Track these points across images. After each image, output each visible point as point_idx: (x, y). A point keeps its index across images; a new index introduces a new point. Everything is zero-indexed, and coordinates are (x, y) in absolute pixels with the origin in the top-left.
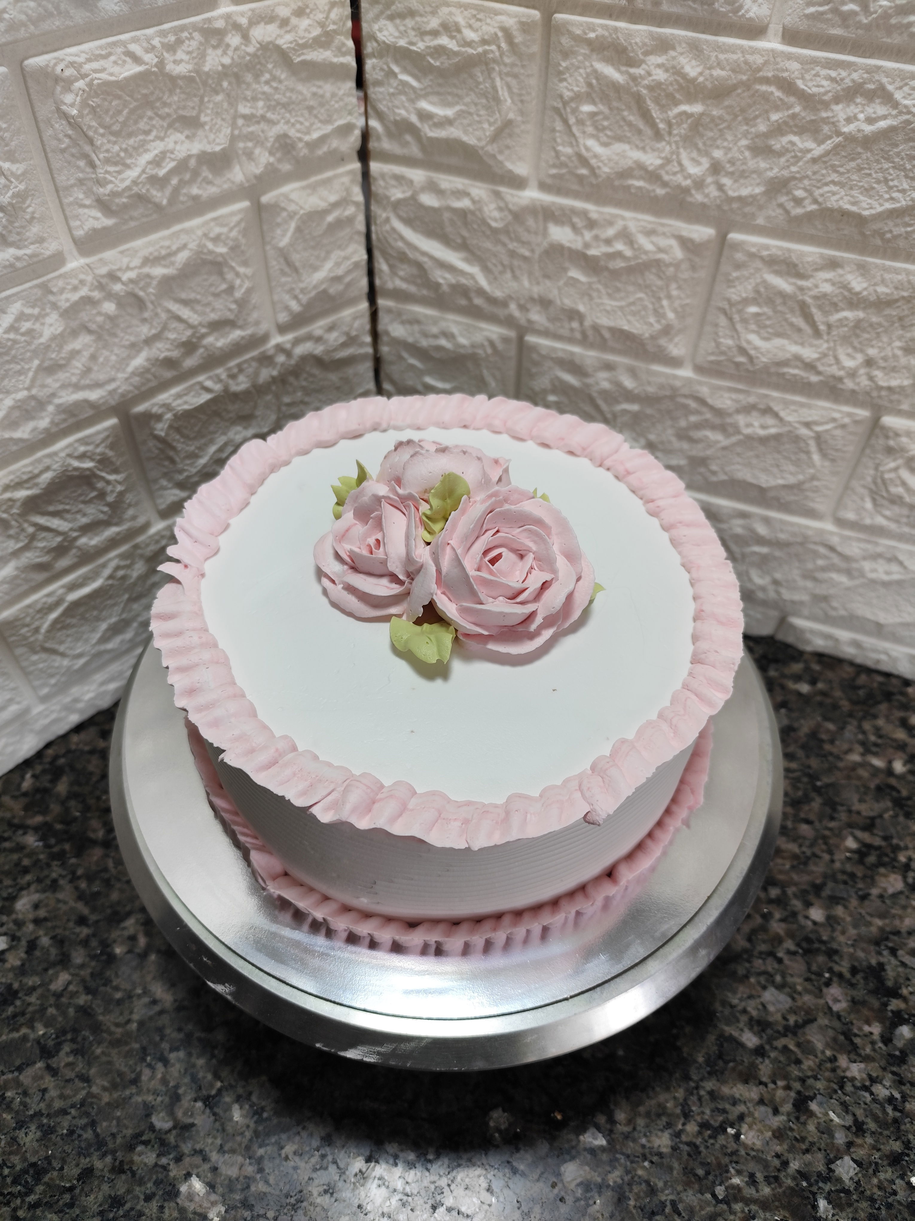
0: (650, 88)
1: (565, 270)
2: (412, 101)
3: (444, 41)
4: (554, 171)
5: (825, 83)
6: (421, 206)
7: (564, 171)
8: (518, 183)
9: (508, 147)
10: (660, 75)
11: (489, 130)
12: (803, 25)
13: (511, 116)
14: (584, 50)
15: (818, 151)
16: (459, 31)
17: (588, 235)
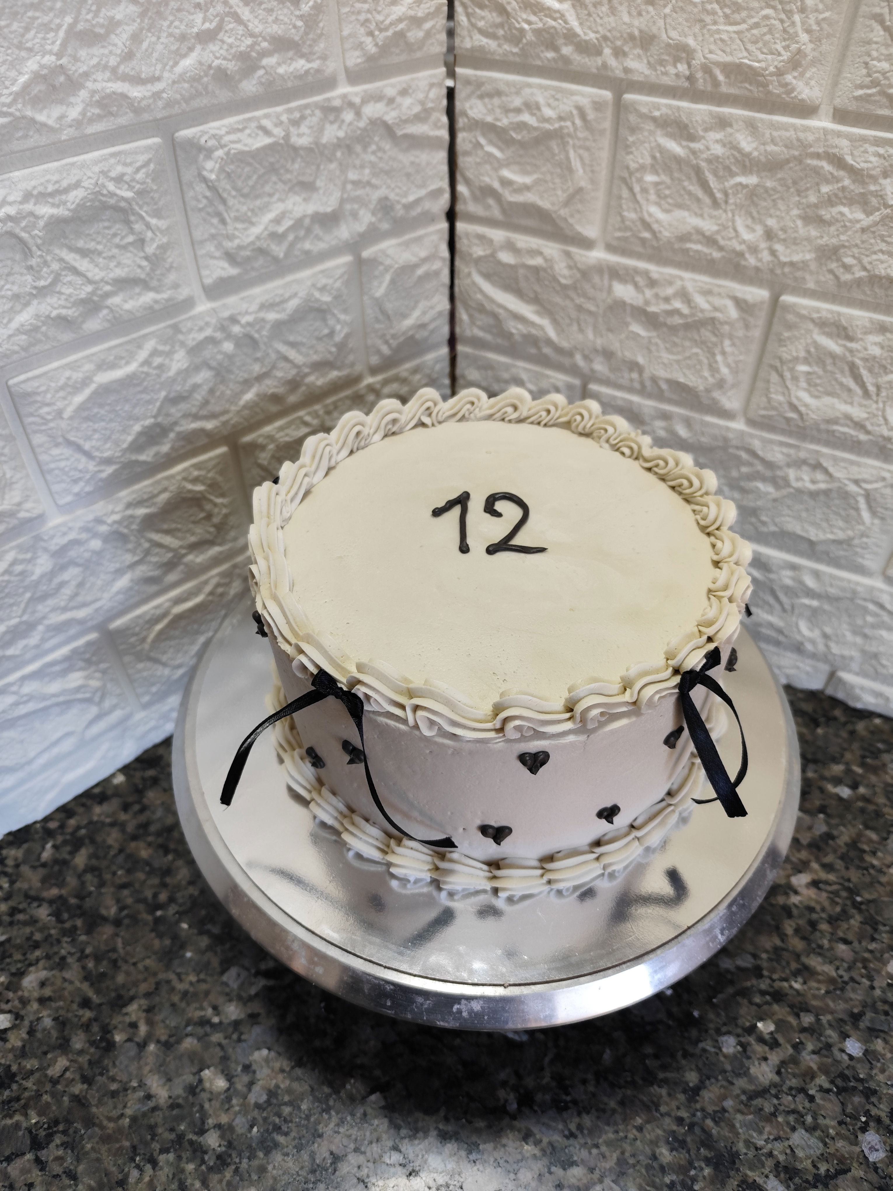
0: (709, 161)
1: (627, 324)
2: (496, 170)
3: (526, 117)
4: (618, 234)
5: (873, 159)
6: (499, 263)
7: (628, 234)
8: (587, 244)
9: (578, 212)
10: (718, 150)
11: (561, 196)
12: (853, 106)
13: (583, 184)
14: (649, 126)
15: (866, 221)
16: (538, 108)
17: (649, 293)
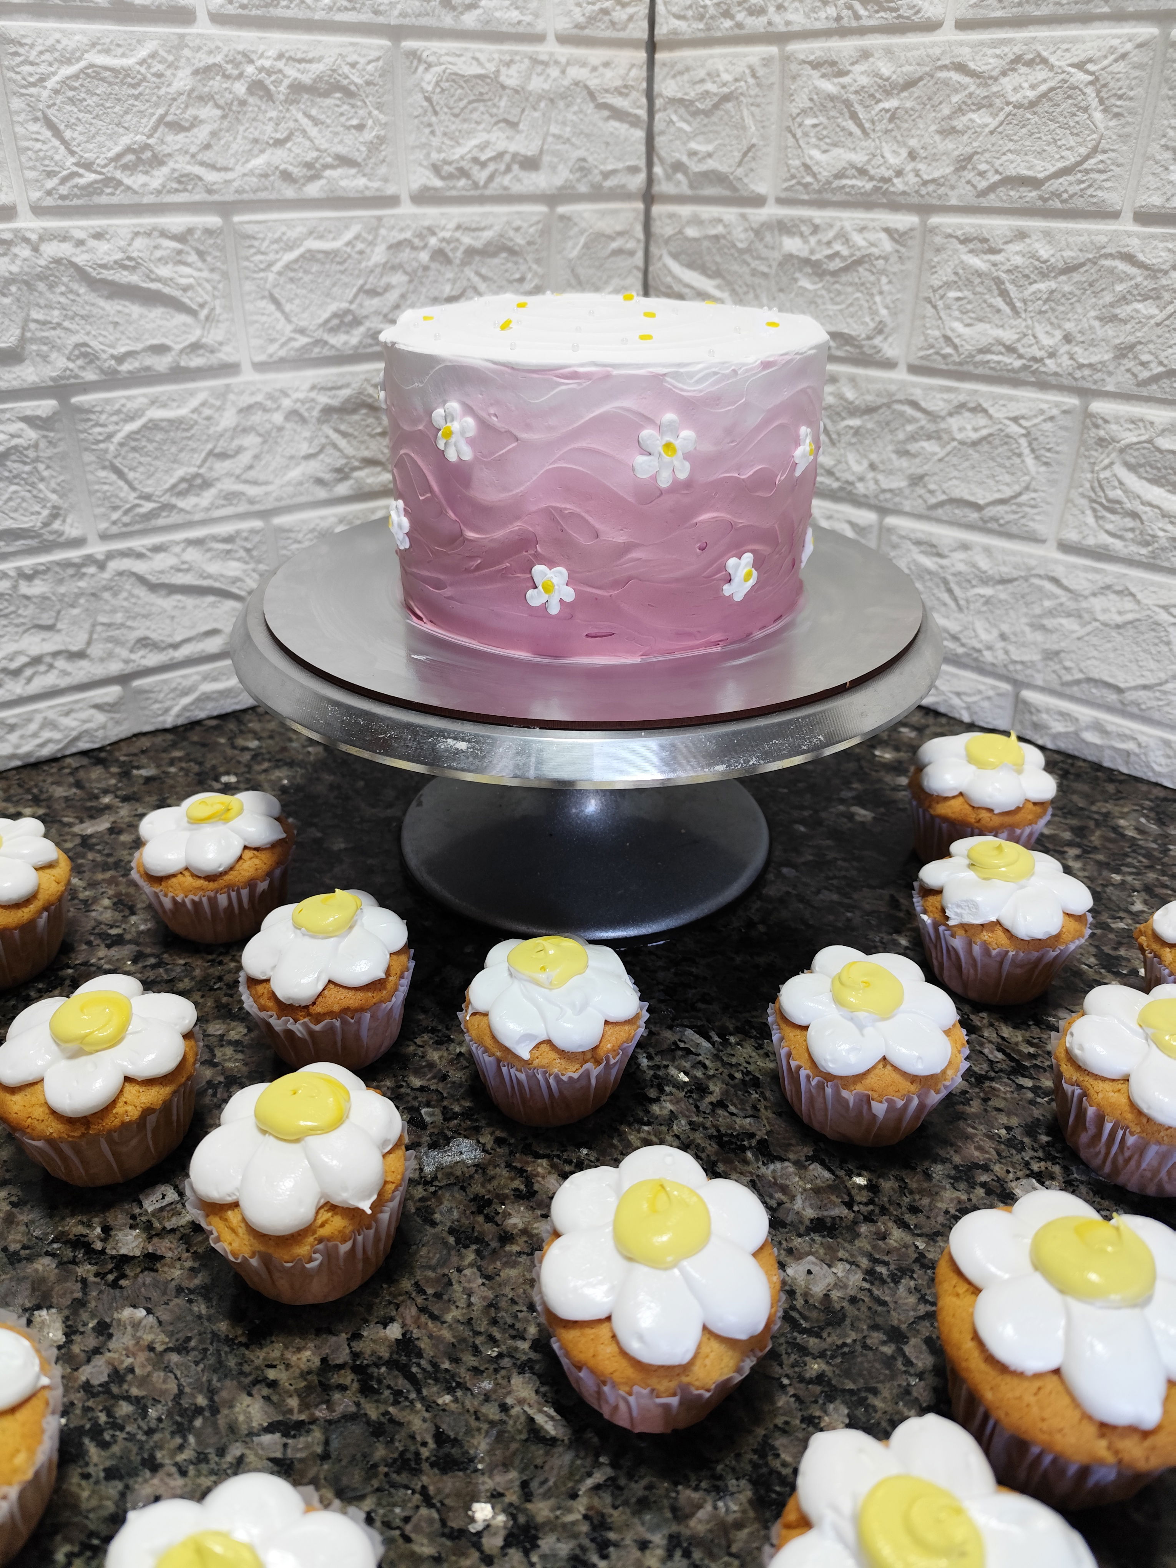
0: (857, 93)
1: (796, 280)
2: (684, 144)
3: (709, 86)
4: (786, 185)
5: (991, 60)
7: (794, 182)
8: (760, 202)
9: (751, 169)
11: (737, 155)
12: (970, 13)
13: (754, 141)
14: (808, 70)
15: (994, 123)
16: (718, 75)
17: (813, 240)
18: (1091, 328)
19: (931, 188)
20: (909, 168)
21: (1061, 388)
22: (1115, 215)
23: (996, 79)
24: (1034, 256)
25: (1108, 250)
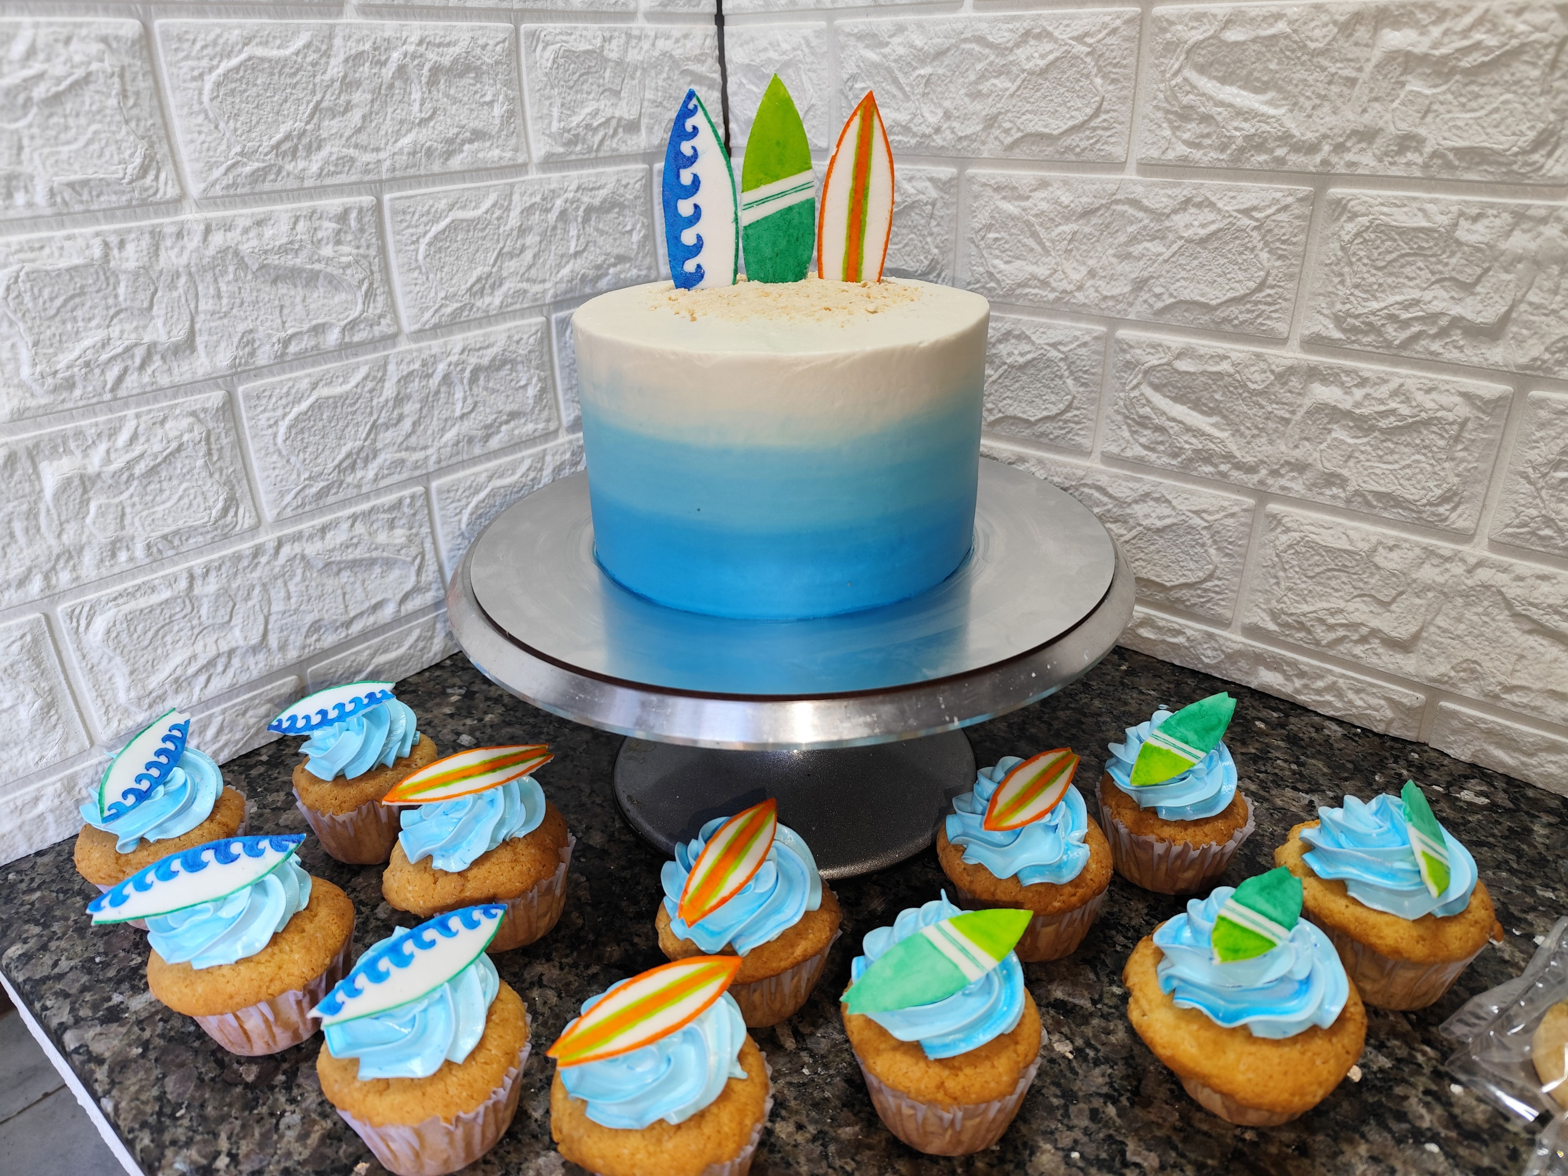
0: (897, 62)
5: (1007, 34)
10: (901, 51)
14: (852, 42)
15: (1013, 88)
16: (779, 45)
18: (1111, 264)
19: (965, 144)
20: (945, 126)
21: (1091, 318)
22: (1120, 166)
23: (1011, 50)
24: (1057, 202)
25: (1117, 197)
